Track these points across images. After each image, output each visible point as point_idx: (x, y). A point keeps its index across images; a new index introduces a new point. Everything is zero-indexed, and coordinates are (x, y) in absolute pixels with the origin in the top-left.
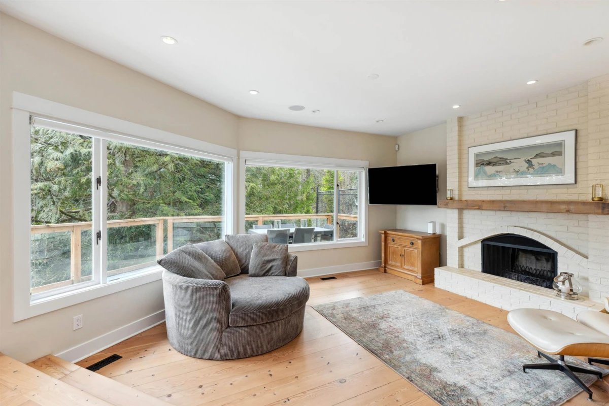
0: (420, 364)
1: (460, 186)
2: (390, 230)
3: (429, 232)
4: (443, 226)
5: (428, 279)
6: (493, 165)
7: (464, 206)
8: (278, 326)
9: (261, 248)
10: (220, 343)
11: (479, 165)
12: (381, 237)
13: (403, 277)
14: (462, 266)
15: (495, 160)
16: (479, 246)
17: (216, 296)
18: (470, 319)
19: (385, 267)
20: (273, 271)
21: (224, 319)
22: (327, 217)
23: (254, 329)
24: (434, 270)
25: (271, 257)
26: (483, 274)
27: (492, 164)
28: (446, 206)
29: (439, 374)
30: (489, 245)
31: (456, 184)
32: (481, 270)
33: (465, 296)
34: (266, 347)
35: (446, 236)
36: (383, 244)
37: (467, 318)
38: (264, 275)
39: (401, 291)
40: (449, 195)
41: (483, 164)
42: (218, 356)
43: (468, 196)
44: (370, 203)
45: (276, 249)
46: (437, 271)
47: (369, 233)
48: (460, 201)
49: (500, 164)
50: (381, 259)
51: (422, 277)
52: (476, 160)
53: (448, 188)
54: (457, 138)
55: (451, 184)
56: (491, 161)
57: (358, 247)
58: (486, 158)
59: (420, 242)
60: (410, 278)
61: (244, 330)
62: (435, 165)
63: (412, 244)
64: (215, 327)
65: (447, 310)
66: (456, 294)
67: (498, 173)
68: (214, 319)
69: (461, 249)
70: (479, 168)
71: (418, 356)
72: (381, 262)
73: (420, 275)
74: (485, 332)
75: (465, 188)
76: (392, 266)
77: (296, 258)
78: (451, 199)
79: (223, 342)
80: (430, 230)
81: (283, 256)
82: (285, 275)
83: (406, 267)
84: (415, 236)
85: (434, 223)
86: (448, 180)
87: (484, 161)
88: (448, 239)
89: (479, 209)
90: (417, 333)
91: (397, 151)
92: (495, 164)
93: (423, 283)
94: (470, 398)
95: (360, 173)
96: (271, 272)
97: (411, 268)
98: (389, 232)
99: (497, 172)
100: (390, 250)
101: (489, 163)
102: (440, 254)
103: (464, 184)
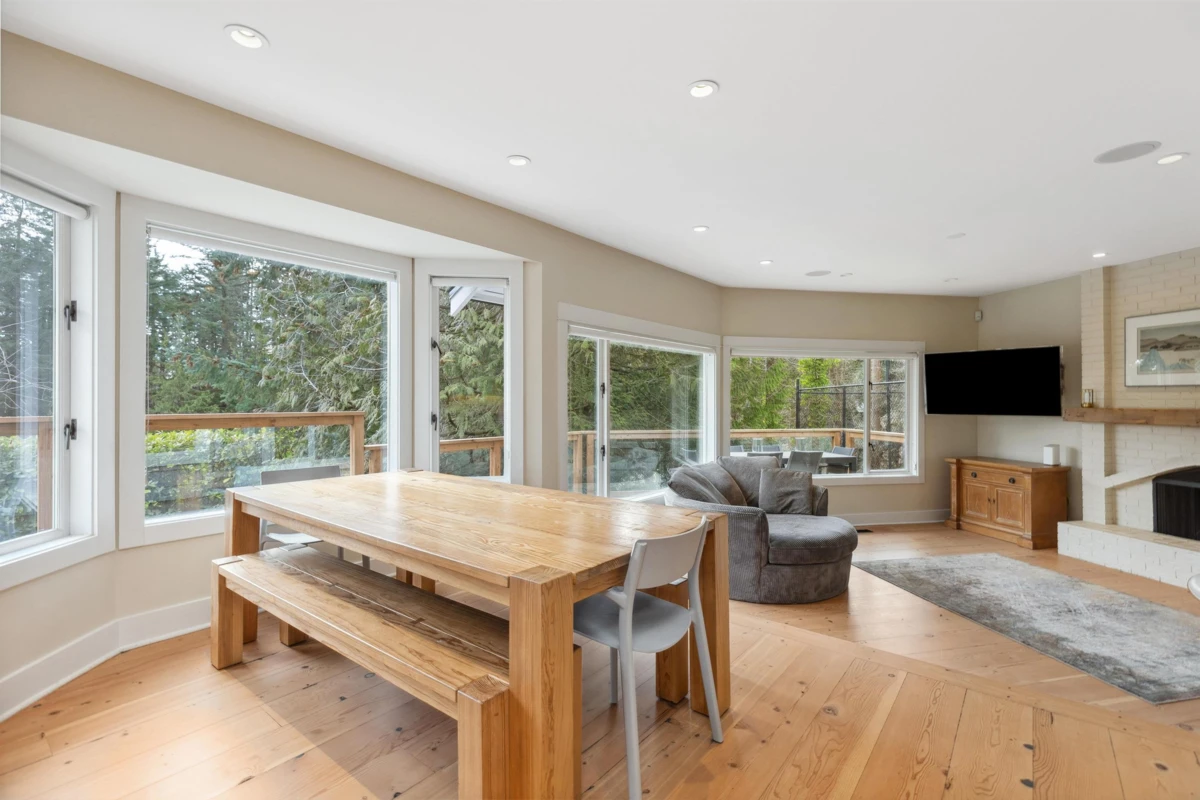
0: (1040, 633)
1: (1109, 384)
2: (967, 458)
3: (1045, 462)
4: (1074, 454)
5: (1045, 541)
6: (1177, 349)
7: (1115, 418)
8: (826, 570)
9: (774, 476)
10: (759, 582)
11: (1149, 348)
12: (949, 469)
13: (995, 536)
14: (1112, 520)
15: (1180, 341)
16: (1149, 488)
17: (754, 526)
18: (1127, 597)
19: (958, 520)
20: (795, 506)
21: (764, 553)
22: (833, 435)
23: (800, 570)
24: (1056, 526)
25: (790, 489)
26: (1157, 534)
27: (1174, 347)
28: (1080, 419)
29: (1070, 644)
30: (1168, 487)
31: (1102, 380)
32: (1152, 529)
33: (1119, 568)
34: (813, 595)
35: (1080, 471)
36: (954, 481)
37: (1121, 595)
38: (782, 512)
39: (995, 555)
40: (1086, 399)
41: (1156, 347)
42: (756, 598)
43: (1124, 401)
44: (929, 412)
45: (795, 477)
46: (1063, 527)
47: (925, 463)
48: (1109, 409)
49: (1191, 348)
50: (950, 507)
51: (1034, 538)
52: (1142, 341)
53: (1084, 387)
54: (1101, 302)
55: (1091, 379)
56: (1173, 341)
57: (906, 485)
58: (1163, 337)
59: (1028, 479)
60: (1008, 538)
61: (786, 570)
62: (1056, 350)
63: (1013, 481)
64: (753, 563)
65: (1083, 584)
66: (1100, 566)
67: (1186, 363)
68: (751, 552)
69: (1111, 494)
70: (1147, 353)
71: (1036, 625)
72: (949, 513)
73: (1028, 534)
74: (1152, 613)
75: (1118, 387)
76: (973, 518)
77: (826, 491)
78: (1091, 406)
79: (762, 583)
80: (1048, 459)
81: (808, 486)
82: (813, 514)
83: (999, 520)
84: (1019, 469)
85: (1056, 448)
86: (1085, 373)
87: (1157, 341)
88: (1085, 475)
89: (1147, 423)
90: (1032, 604)
91: (978, 322)
92: (1179, 347)
93: (1035, 547)
94: (1118, 667)
95: (909, 361)
96: (791, 509)
97: (1010, 522)
98: (966, 461)
99: (1184, 360)
100: (967, 494)
101: (1167, 346)
102: (1068, 500)
103: (1118, 382)
